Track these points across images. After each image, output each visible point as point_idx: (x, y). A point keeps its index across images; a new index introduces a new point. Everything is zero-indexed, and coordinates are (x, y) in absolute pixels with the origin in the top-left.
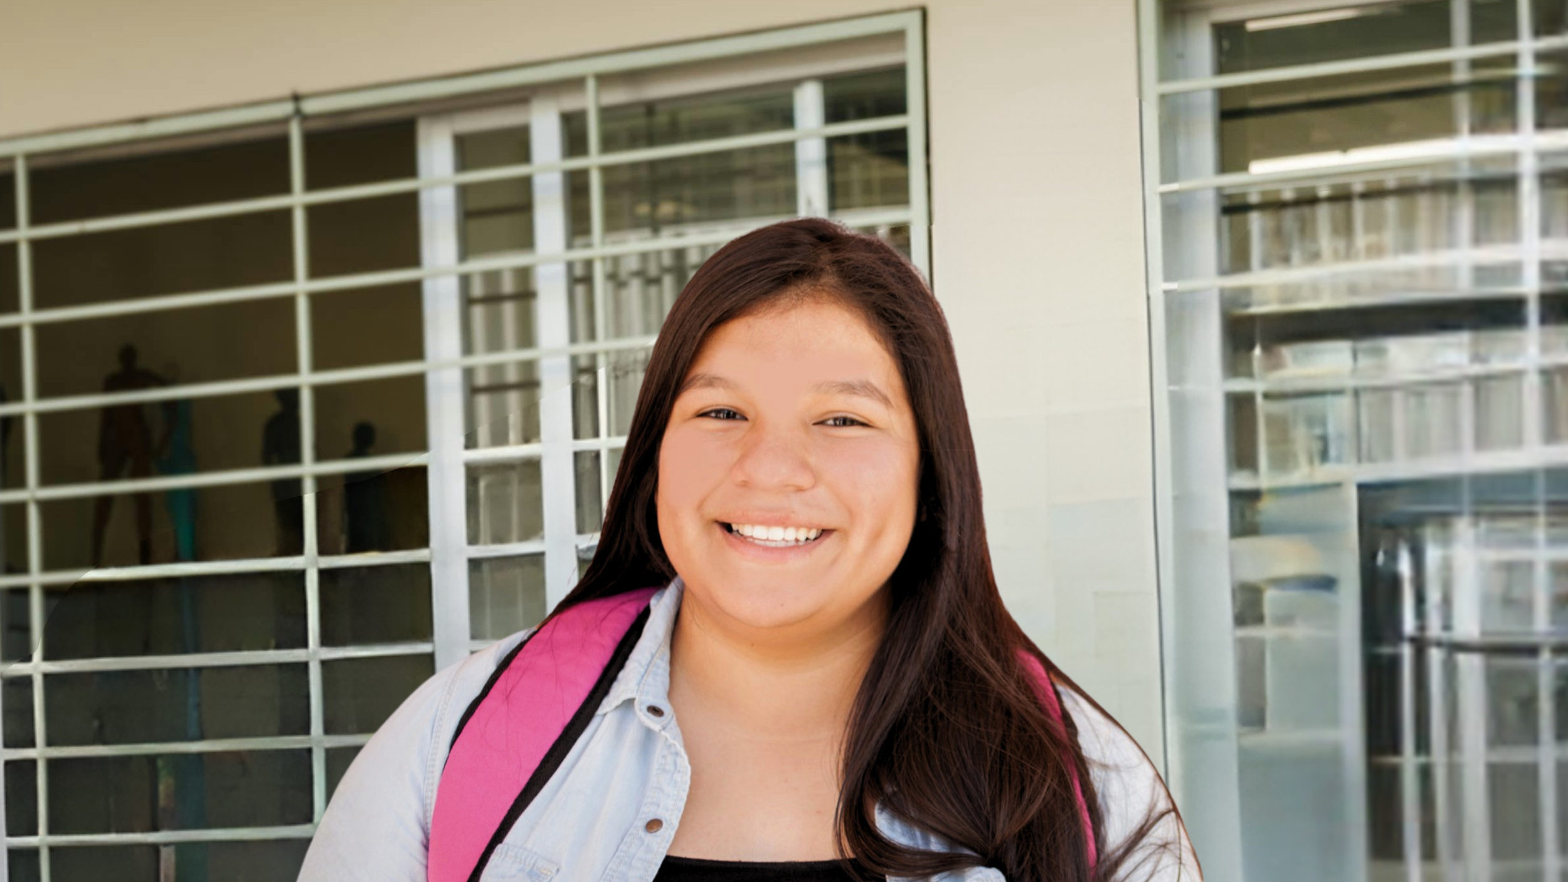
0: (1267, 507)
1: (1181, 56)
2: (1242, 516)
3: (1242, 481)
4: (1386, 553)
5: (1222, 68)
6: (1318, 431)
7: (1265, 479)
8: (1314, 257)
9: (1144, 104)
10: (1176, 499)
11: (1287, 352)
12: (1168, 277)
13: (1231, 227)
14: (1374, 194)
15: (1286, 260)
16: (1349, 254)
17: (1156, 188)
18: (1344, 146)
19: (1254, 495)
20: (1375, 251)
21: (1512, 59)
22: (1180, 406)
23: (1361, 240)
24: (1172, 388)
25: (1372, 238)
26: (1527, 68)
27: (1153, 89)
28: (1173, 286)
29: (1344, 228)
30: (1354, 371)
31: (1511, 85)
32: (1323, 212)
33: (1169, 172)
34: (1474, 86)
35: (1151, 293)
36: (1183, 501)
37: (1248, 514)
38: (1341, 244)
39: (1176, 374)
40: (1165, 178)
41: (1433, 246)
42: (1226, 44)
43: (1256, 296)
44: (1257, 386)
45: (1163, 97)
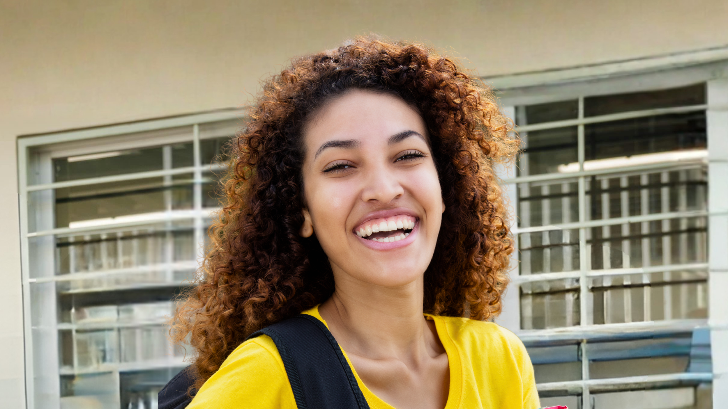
0: (78, 383)
1: (38, 174)
2: (66, 387)
3: (67, 371)
4: (133, 404)
5: (56, 179)
6: (101, 348)
7: (76, 370)
8: (99, 267)
9: (20, 196)
10: (35, 379)
11: (87, 311)
12: (32, 276)
13: (61, 253)
14: (127, 237)
15: (86, 268)
16: (115, 265)
17: (26, 235)
18: (113, 215)
19: (71, 377)
20: (128, 264)
21: (191, 175)
22: (37, 336)
23: (121, 259)
24: (33, 327)
25: (126, 258)
26: (198, 179)
27: (25, 189)
28: (34, 280)
29: (114, 254)
30: (118, 320)
31: (191, 187)
32: (104, 246)
33: (32, 228)
34: (174, 188)
35: (24, 284)
36: (38, 380)
37: (69, 386)
38: (112, 261)
39: (35, 321)
40: (30, 231)
41: (155, 262)
42: (58, 168)
43: (72, 285)
44: (73, 326)
45: (29, 193)
